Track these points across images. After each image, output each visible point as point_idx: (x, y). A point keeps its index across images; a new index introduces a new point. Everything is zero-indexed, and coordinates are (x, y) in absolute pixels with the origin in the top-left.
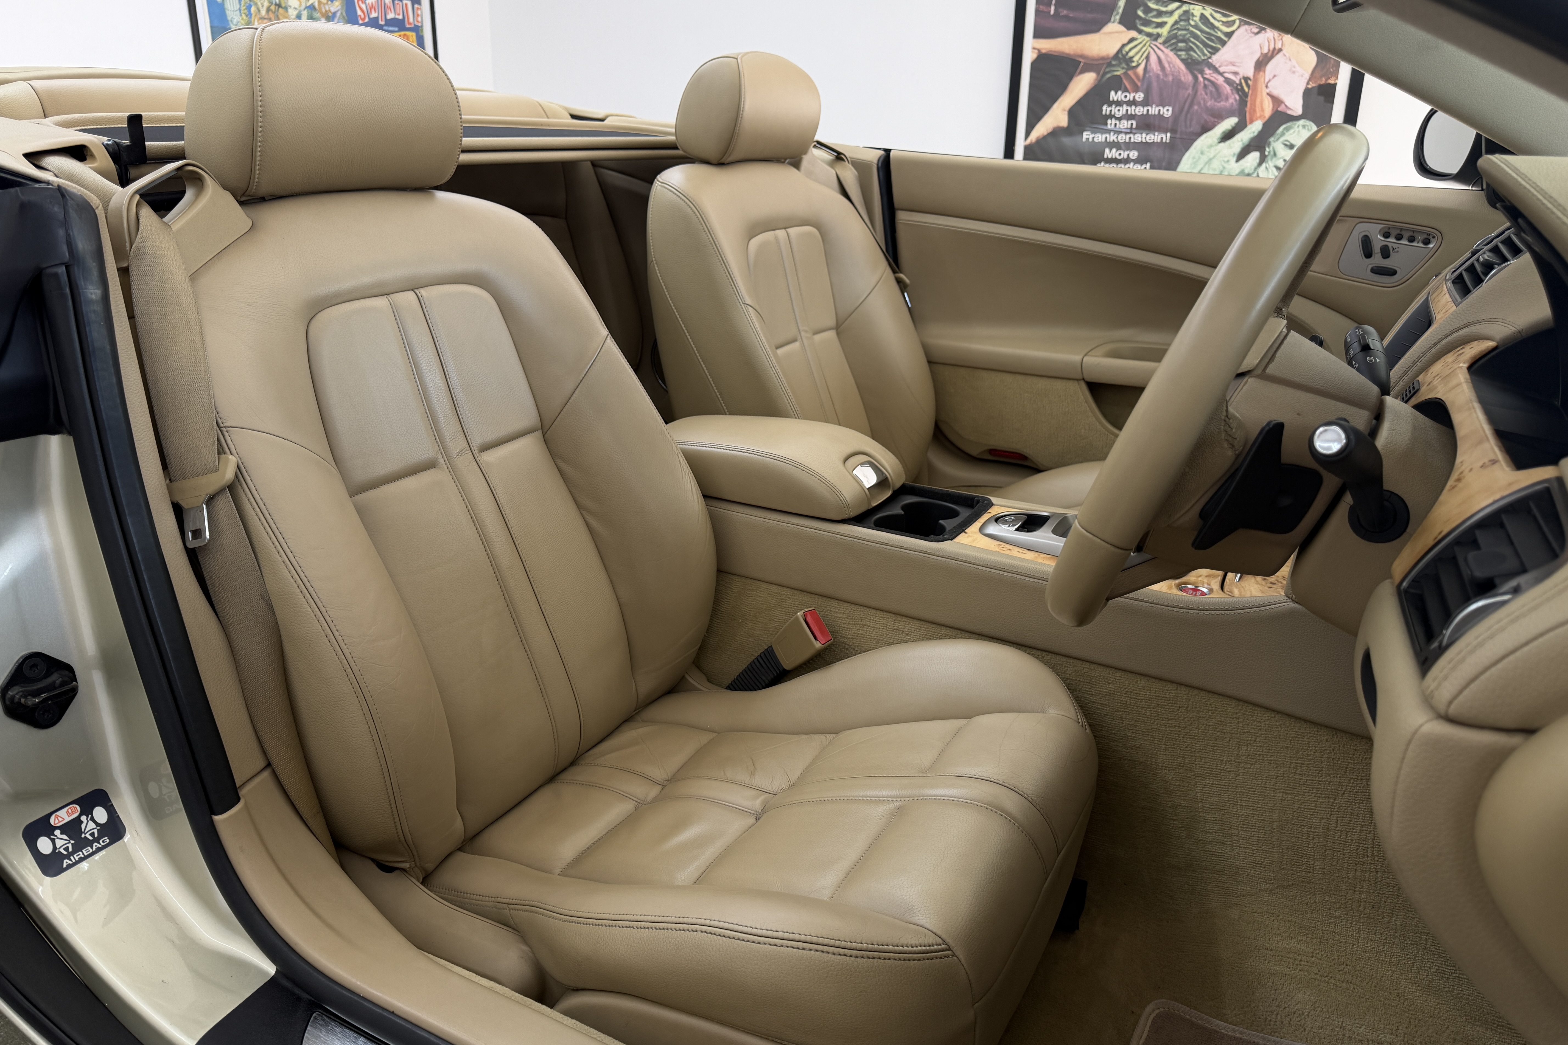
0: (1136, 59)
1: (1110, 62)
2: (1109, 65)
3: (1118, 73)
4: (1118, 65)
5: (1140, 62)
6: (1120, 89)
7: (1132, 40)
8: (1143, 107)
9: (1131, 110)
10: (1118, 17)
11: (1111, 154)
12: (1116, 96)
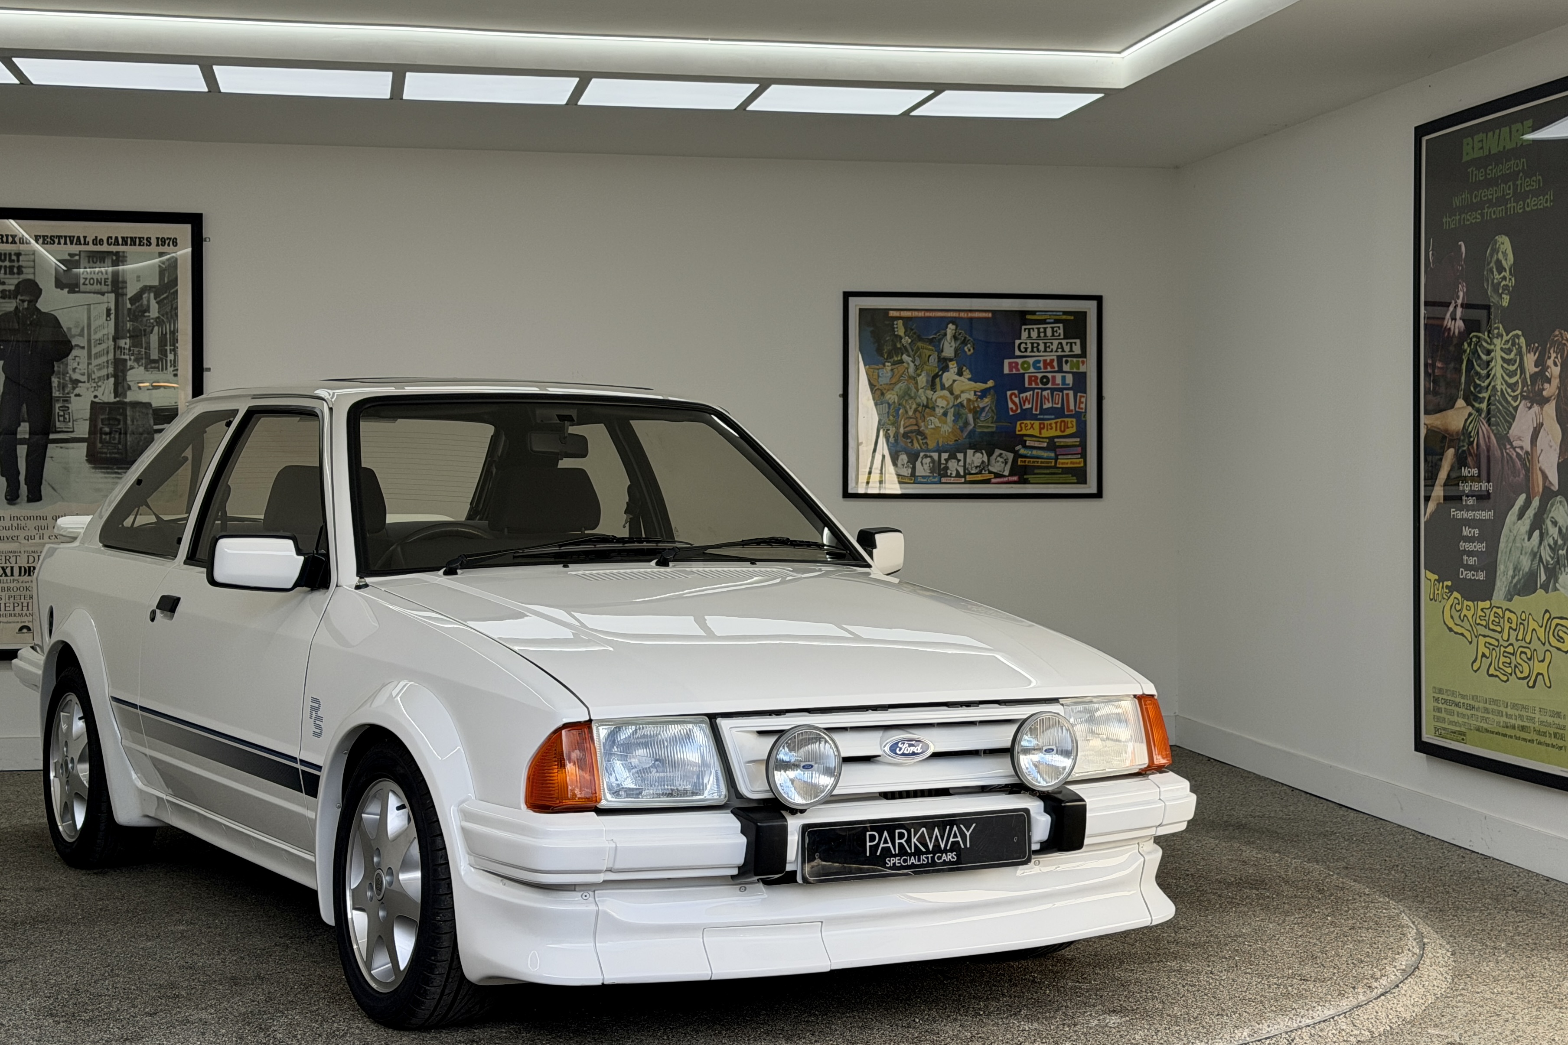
0: (1472, 434)
1: (1460, 438)
2: (1460, 440)
3: (1465, 449)
4: (1464, 441)
5: (1474, 437)
7: (1470, 416)
8: (1478, 483)
9: (1472, 487)
10: (1462, 393)
11: (1466, 531)
12: (1465, 472)
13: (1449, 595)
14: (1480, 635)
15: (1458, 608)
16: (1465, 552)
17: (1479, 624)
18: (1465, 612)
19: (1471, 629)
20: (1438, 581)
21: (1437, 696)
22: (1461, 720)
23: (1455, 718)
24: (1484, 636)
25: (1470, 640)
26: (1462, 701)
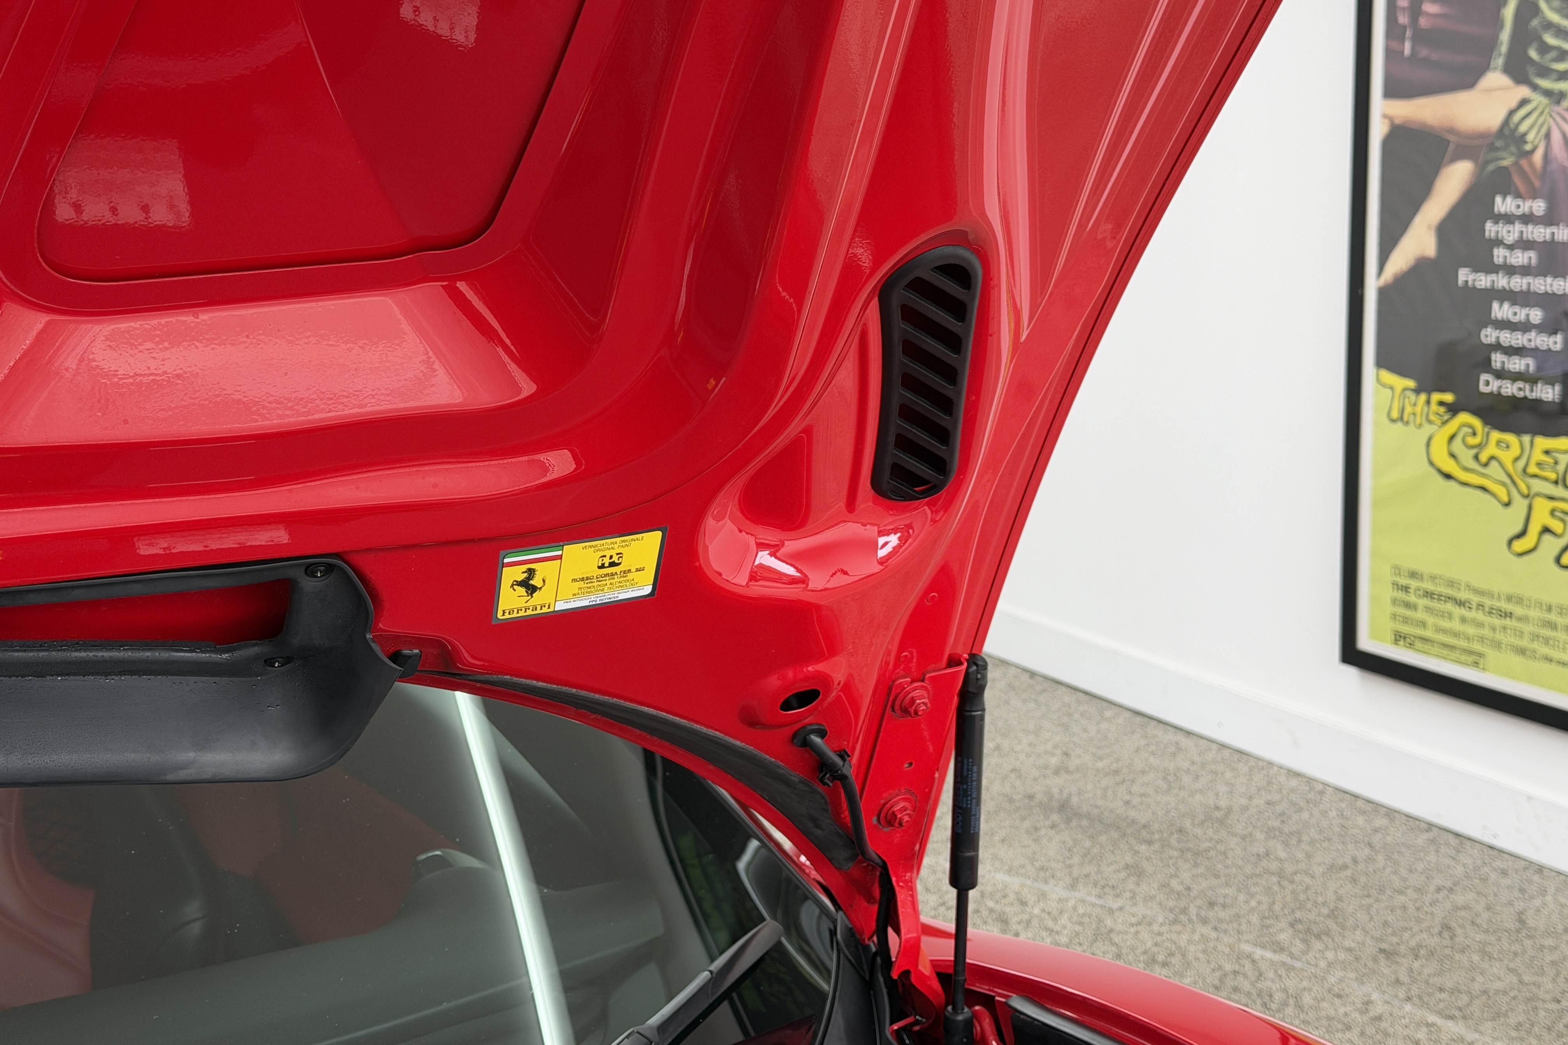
0: (1530, 137)
1: (1492, 144)
2: (1492, 148)
3: (1505, 163)
4: (1506, 147)
5: (1536, 143)
6: (1509, 193)
7: (1524, 102)
8: (1545, 229)
9: (1527, 233)
10: (1500, 61)
11: (1501, 311)
12: (1504, 204)
13: (1446, 417)
14: (1538, 495)
15: (1472, 441)
16: (1497, 347)
17: (1535, 476)
18: (1491, 449)
19: (1508, 481)
20: (1417, 391)
21: (1403, 581)
22: (1471, 630)
23: (1456, 625)
24: (1551, 498)
25: (1505, 499)
26: (1475, 599)
